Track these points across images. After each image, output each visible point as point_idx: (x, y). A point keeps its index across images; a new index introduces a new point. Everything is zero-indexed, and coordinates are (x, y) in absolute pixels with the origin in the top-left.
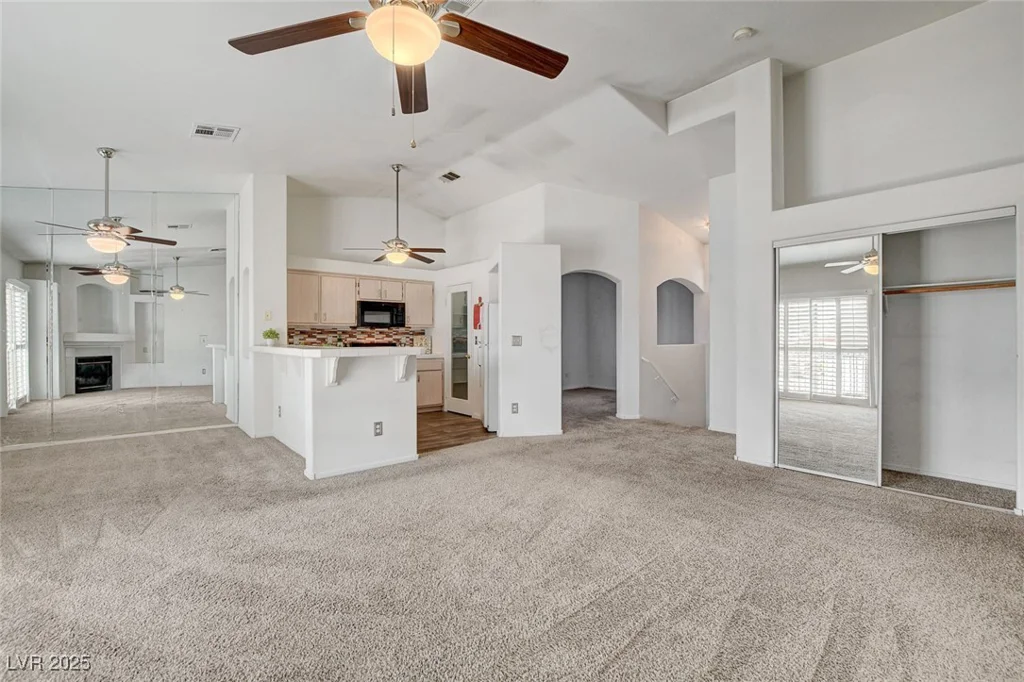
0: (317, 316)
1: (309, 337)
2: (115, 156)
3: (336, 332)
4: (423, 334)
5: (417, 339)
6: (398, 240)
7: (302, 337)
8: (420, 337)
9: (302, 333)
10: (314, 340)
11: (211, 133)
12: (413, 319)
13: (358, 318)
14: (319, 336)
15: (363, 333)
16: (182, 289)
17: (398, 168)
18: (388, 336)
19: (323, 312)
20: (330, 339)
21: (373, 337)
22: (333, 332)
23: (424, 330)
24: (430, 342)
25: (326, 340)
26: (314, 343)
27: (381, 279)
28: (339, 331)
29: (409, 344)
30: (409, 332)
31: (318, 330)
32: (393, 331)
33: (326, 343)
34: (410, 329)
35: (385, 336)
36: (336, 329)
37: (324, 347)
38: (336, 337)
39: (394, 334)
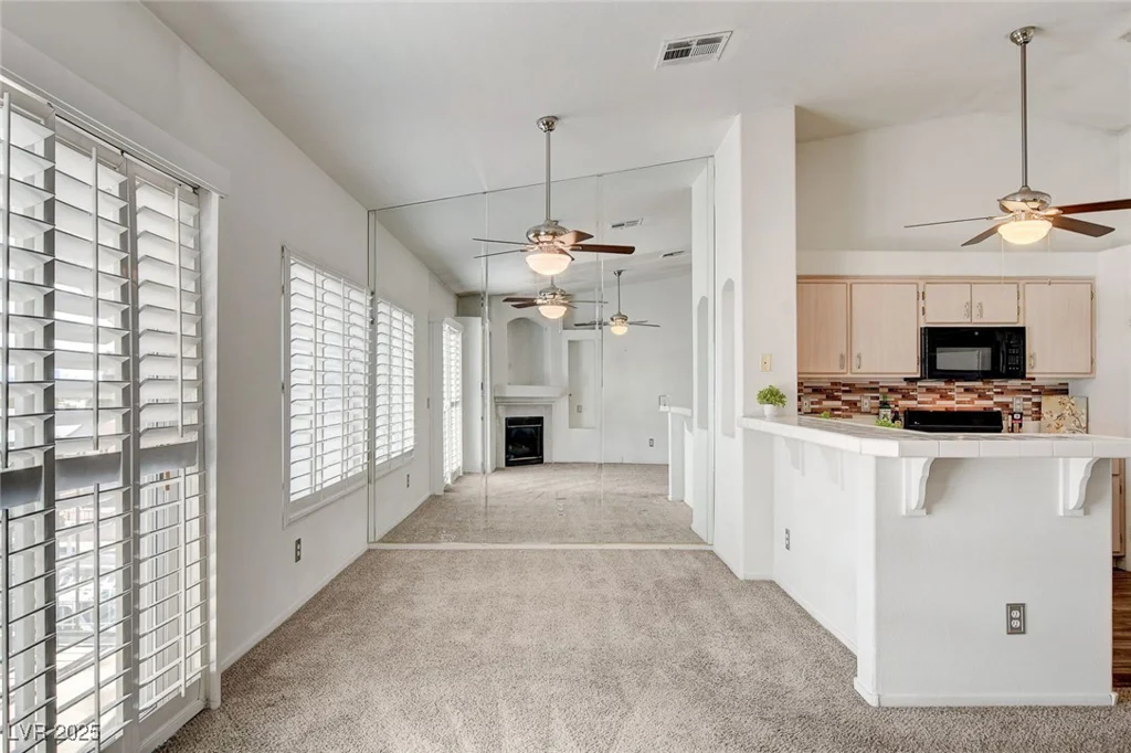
0: (844, 360)
1: (828, 398)
2: (557, 126)
3: (876, 390)
4: (1065, 392)
5: (1050, 404)
6: (1027, 192)
7: (818, 398)
8: (1056, 399)
9: (816, 390)
10: (837, 404)
11: (685, 53)
12: (1043, 361)
13: (923, 361)
14: (846, 397)
16: (625, 318)
17: (1023, 38)
18: (981, 397)
19: (855, 352)
20: (866, 402)
21: (951, 398)
22: (872, 389)
23: (1067, 384)
24: (1084, 411)
25: (859, 405)
26: (838, 410)
27: (971, 281)
28: (882, 387)
29: (1030, 413)
30: (1029, 387)
31: (844, 385)
32: (996, 387)
33: (859, 411)
34: (1033, 383)
35: (976, 396)
36: (878, 383)
37: (857, 417)
38: (877, 398)
39: (997, 393)
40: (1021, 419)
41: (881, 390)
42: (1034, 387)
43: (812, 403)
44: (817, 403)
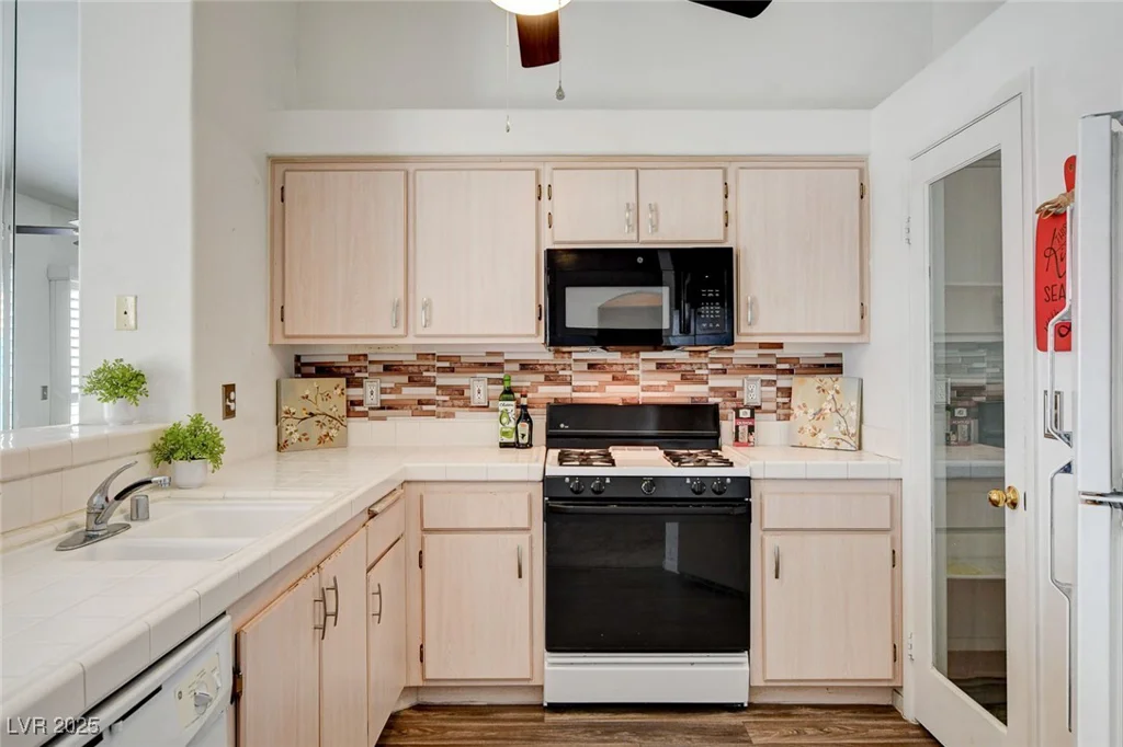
0: (403, 310)
1: (412, 381)
3: (498, 367)
4: (836, 369)
5: (806, 390)
7: (390, 381)
8: (813, 382)
9: (389, 368)
10: (429, 392)
14: (443, 380)
15: (592, 366)
18: (686, 378)
19: (422, 293)
20: (480, 388)
21: (633, 381)
22: (490, 364)
23: (840, 355)
24: (854, 403)
25: (467, 393)
26: (429, 402)
27: (637, 163)
28: (507, 361)
29: (772, 406)
30: (773, 362)
31: (440, 359)
32: (713, 360)
33: (467, 405)
34: (779, 353)
35: (677, 377)
36: (501, 354)
37: (462, 414)
38: (502, 381)
39: (715, 372)
40: (752, 417)
41: (507, 367)
42: (780, 360)
43: (383, 391)
44: (392, 391)
